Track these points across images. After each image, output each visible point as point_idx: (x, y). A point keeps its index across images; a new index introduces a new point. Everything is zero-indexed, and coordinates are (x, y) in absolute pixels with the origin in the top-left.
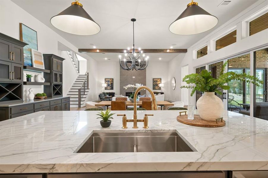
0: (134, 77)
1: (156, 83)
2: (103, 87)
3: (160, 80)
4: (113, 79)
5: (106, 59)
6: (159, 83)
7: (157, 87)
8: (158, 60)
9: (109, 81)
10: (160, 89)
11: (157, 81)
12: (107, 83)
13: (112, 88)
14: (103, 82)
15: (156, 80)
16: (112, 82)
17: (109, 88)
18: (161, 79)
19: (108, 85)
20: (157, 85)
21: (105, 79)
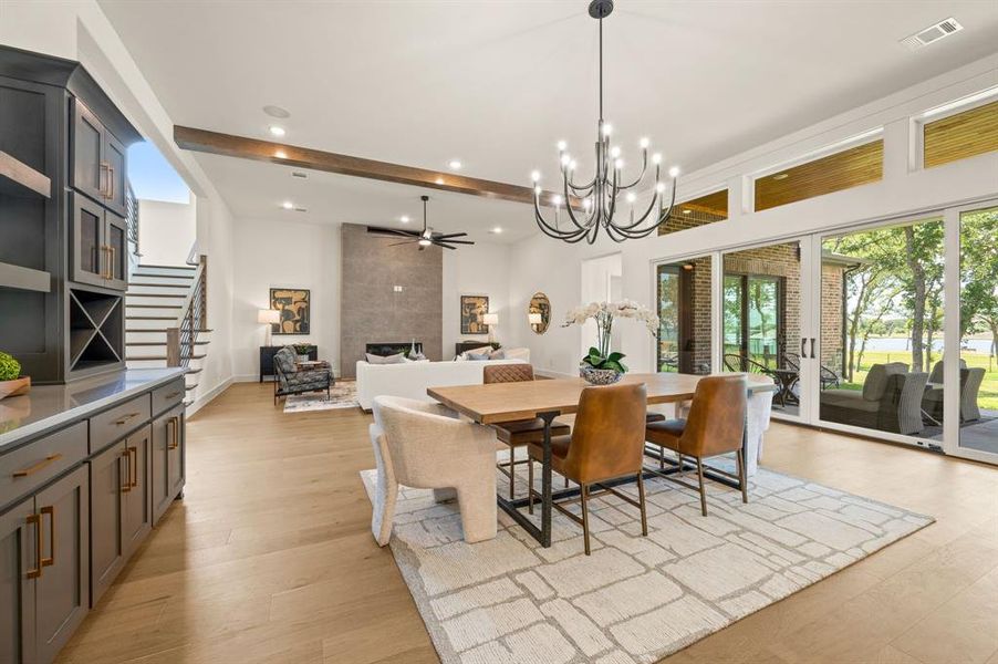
0: (398, 289)
1: (473, 311)
2: (262, 324)
3: (484, 300)
4: (308, 292)
5: (288, 205)
6: (481, 313)
7: (473, 326)
8: (492, 233)
9: (288, 301)
10: (485, 330)
11: (475, 304)
12: (280, 306)
13: (304, 329)
14: (263, 301)
15: (472, 301)
16: (304, 305)
17: (289, 325)
18: (487, 299)
19: (286, 315)
20: (473, 318)
21: (273, 291)
